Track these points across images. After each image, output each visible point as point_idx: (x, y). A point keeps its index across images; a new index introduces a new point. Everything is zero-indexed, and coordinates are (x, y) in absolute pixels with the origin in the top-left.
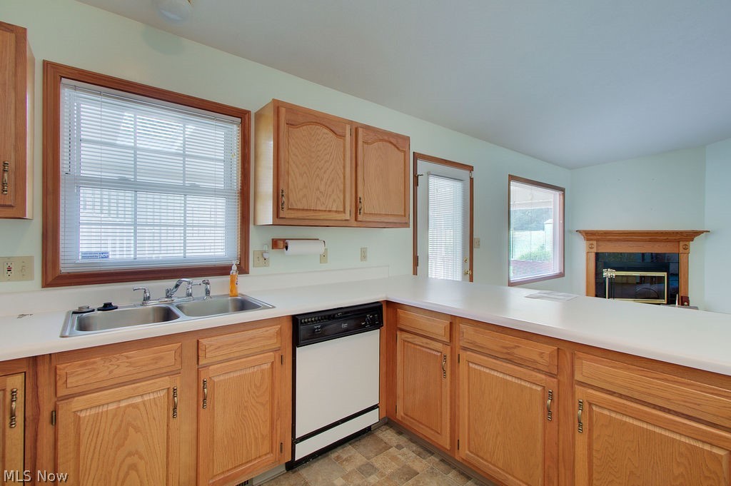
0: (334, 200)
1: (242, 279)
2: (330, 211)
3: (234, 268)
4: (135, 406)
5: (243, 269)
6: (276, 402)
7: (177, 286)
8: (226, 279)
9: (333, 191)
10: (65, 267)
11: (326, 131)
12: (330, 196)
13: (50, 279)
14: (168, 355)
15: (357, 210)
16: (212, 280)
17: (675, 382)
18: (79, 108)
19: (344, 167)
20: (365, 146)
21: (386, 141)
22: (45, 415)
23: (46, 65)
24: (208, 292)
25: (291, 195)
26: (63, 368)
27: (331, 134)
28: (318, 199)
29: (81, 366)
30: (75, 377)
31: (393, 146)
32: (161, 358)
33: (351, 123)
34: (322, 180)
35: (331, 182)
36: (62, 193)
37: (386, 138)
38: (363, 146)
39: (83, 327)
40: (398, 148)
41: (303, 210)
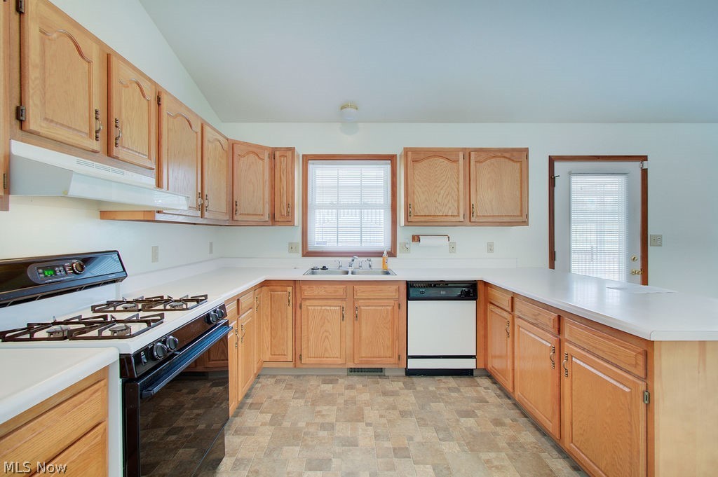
0: (450, 208)
1: (391, 260)
2: (446, 216)
3: (385, 253)
4: (327, 310)
5: (392, 254)
6: (395, 330)
7: (353, 260)
8: (381, 259)
9: (448, 202)
10: (310, 248)
11: (441, 160)
12: (446, 205)
13: (304, 254)
14: (340, 290)
15: (471, 214)
16: (372, 259)
17: (607, 339)
18: (315, 172)
19: (458, 183)
20: (478, 164)
21: (500, 157)
22: (298, 305)
23: (303, 156)
24: (370, 266)
25: (416, 207)
26: (304, 287)
27: (446, 161)
28: (436, 208)
29: (309, 287)
30: (308, 291)
31: (507, 160)
32: (337, 291)
33: (464, 150)
34: (439, 194)
35: (447, 195)
36: (309, 214)
37: (499, 154)
38: (475, 165)
39: (313, 273)
40: (513, 160)
41: (425, 216)
